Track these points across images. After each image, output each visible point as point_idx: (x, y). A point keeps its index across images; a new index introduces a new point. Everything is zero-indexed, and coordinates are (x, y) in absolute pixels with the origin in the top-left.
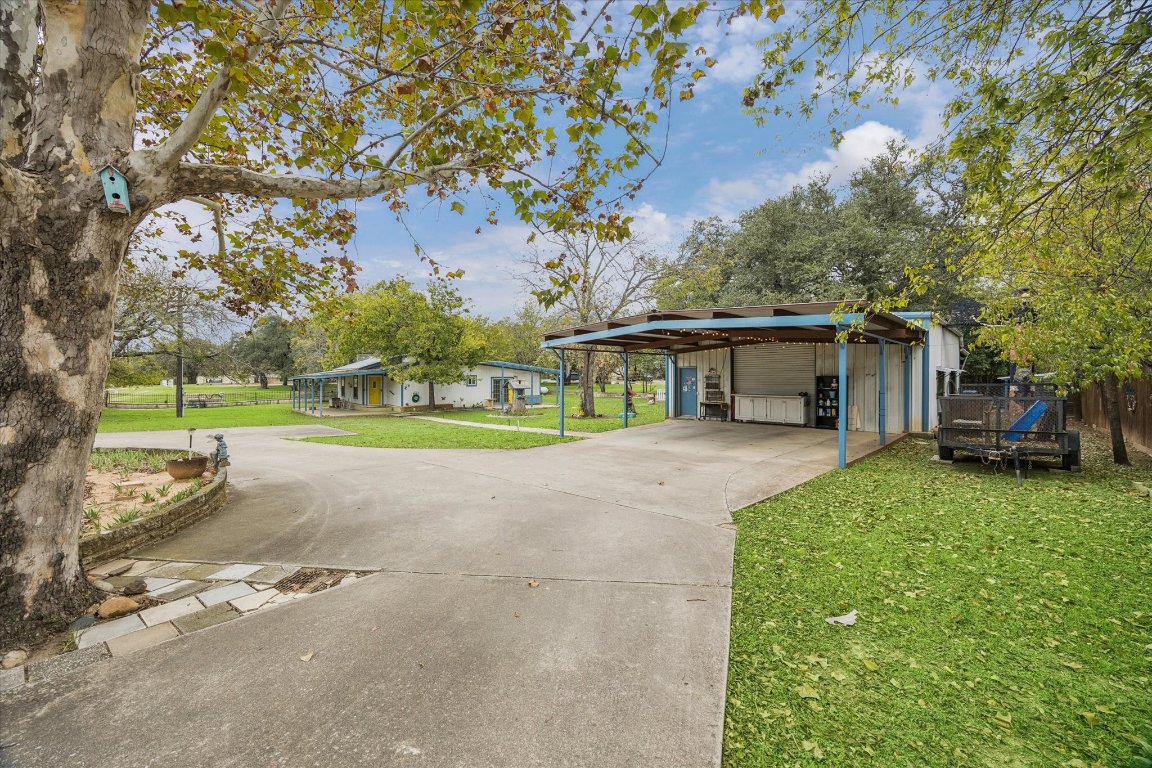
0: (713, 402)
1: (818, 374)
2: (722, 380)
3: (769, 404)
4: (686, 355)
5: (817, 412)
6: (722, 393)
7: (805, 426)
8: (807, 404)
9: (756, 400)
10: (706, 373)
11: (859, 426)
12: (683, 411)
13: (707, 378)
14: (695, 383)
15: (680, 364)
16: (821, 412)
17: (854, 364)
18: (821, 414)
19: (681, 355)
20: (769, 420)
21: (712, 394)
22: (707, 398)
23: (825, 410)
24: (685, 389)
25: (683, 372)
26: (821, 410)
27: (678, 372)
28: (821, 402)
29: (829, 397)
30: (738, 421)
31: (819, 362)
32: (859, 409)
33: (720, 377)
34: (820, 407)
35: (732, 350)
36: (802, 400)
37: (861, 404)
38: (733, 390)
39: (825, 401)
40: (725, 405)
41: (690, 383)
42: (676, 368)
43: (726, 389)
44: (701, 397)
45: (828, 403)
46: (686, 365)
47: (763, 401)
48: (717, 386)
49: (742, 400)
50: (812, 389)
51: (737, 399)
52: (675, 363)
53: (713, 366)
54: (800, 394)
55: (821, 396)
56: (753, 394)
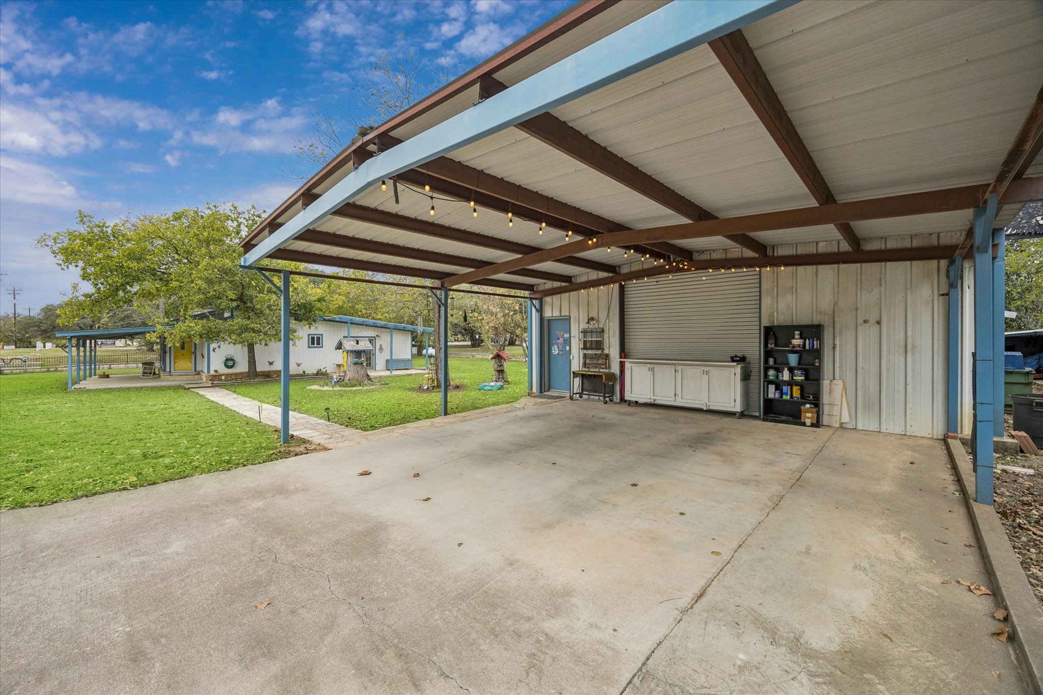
0: (593, 371)
1: (765, 323)
2: (606, 336)
3: (679, 375)
4: (556, 298)
5: (766, 391)
6: (607, 356)
7: (742, 415)
8: (746, 377)
9: (658, 369)
10: (583, 325)
11: (846, 418)
12: (553, 384)
13: (585, 332)
14: (568, 342)
15: (548, 314)
16: (772, 393)
17: (835, 304)
18: (771, 396)
19: (548, 299)
20: (679, 402)
21: (592, 357)
22: (585, 365)
23: (778, 388)
24: (555, 351)
25: (554, 324)
26: (772, 388)
27: (546, 326)
28: (771, 373)
29: (787, 364)
30: (630, 403)
31: (766, 302)
32: (845, 387)
33: (603, 331)
34: (771, 382)
35: (622, 289)
36: (738, 369)
37: (850, 376)
38: (624, 352)
39: (778, 370)
40: (611, 377)
41: (561, 340)
42: (542, 319)
43: (613, 350)
44: (576, 364)
45: (786, 375)
46: (556, 313)
47: (669, 370)
48: (599, 345)
49: (636, 368)
50: (754, 349)
51: (628, 365)
52: (540, 311)
53: (593, 314)
54: (733, 359)
55: (771, 361)
56: (654, 359)
